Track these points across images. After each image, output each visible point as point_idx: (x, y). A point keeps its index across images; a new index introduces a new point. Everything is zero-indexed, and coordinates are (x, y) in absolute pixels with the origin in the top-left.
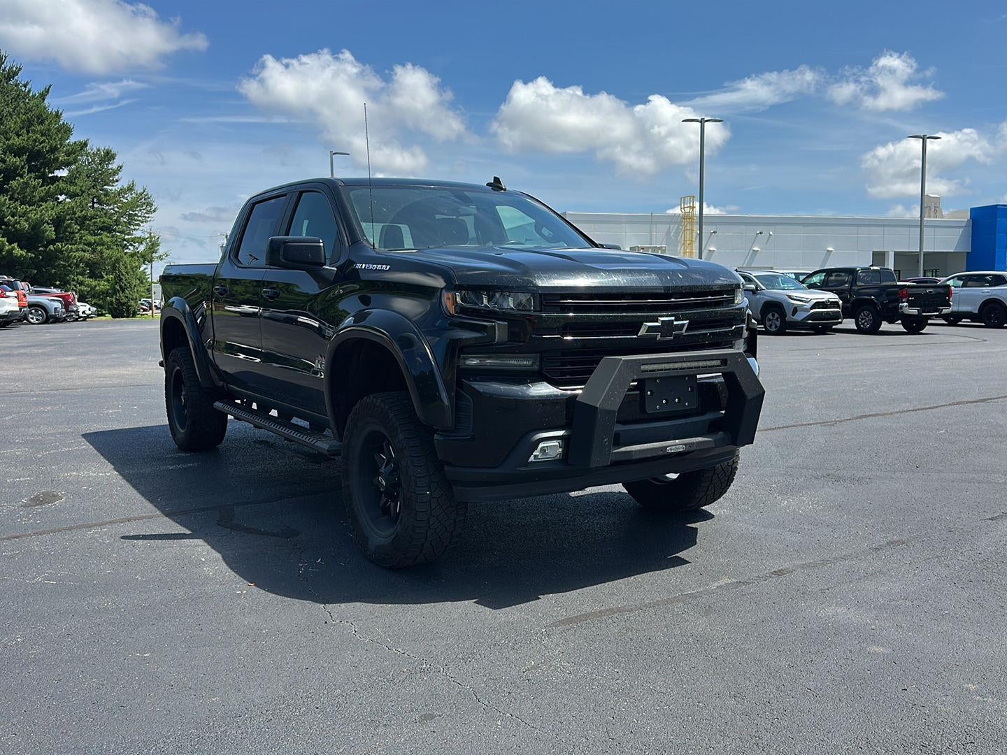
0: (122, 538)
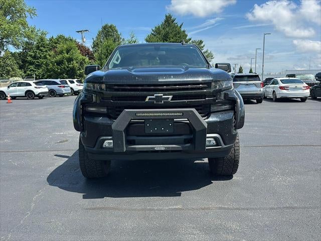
0: (55, 155)
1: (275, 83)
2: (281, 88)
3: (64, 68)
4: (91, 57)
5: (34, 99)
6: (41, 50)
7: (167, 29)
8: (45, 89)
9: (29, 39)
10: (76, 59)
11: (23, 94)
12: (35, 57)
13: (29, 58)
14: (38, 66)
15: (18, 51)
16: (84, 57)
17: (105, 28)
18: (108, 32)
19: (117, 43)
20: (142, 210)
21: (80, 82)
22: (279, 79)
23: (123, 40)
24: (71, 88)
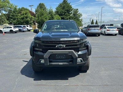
0: (23, 61)
1: (105, 28)
2: (107, 30)
3: (24, 21)
4: (35, 16)
5: (13, 33)
6: (15, 13)
7: (64, 5)
8: (17, 29)
9: (10, 8)
10: (29, 17)
11: (9, 31)
12: (13, 16)
13: (11, 16)
14: (14, 19)
15: (6, 13)
16: (32, 16)
17: (40, 4)
18: (41, 6)
19: (45, 10)
20: (55, 86)
21: (30, 26)
22: (107, 27)
23: (47, 9)
24: (27, 29)
